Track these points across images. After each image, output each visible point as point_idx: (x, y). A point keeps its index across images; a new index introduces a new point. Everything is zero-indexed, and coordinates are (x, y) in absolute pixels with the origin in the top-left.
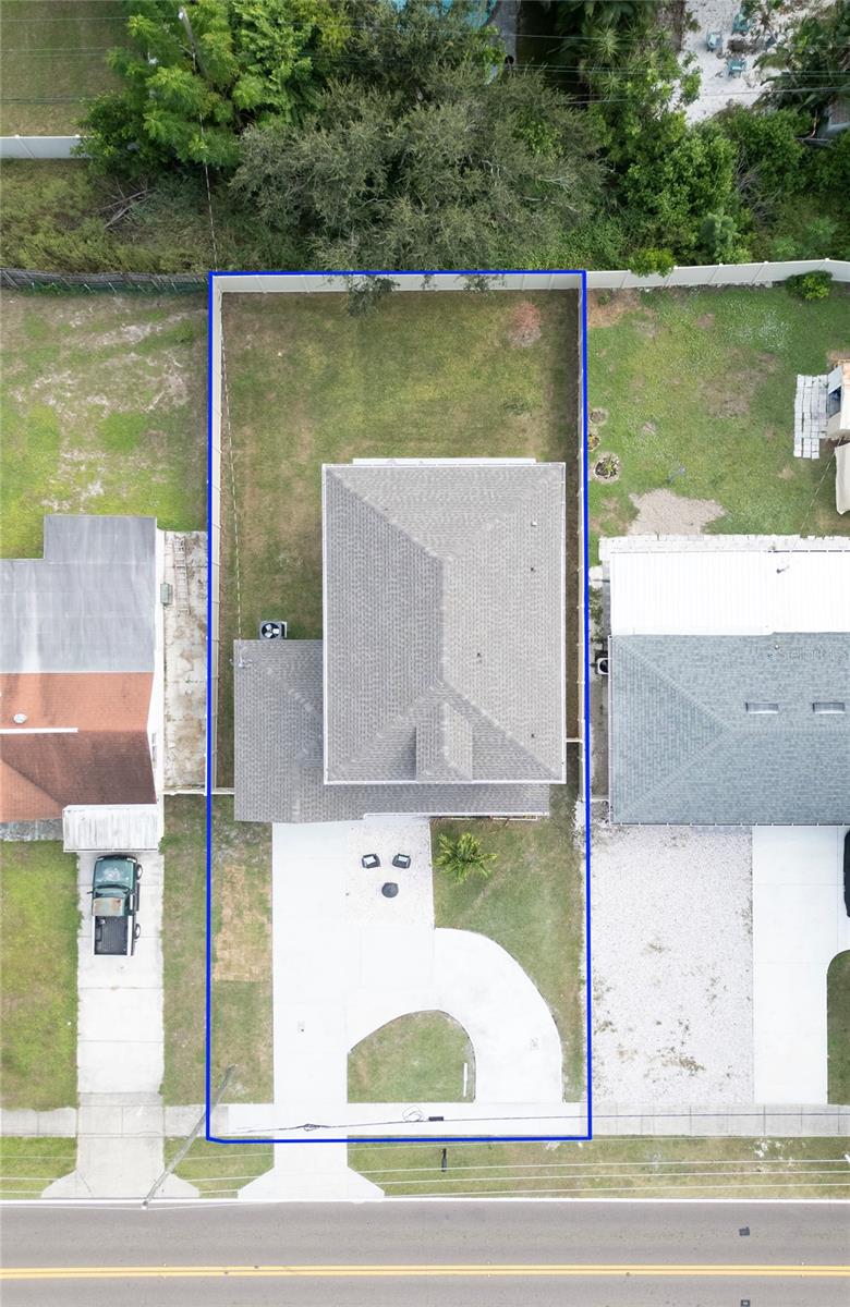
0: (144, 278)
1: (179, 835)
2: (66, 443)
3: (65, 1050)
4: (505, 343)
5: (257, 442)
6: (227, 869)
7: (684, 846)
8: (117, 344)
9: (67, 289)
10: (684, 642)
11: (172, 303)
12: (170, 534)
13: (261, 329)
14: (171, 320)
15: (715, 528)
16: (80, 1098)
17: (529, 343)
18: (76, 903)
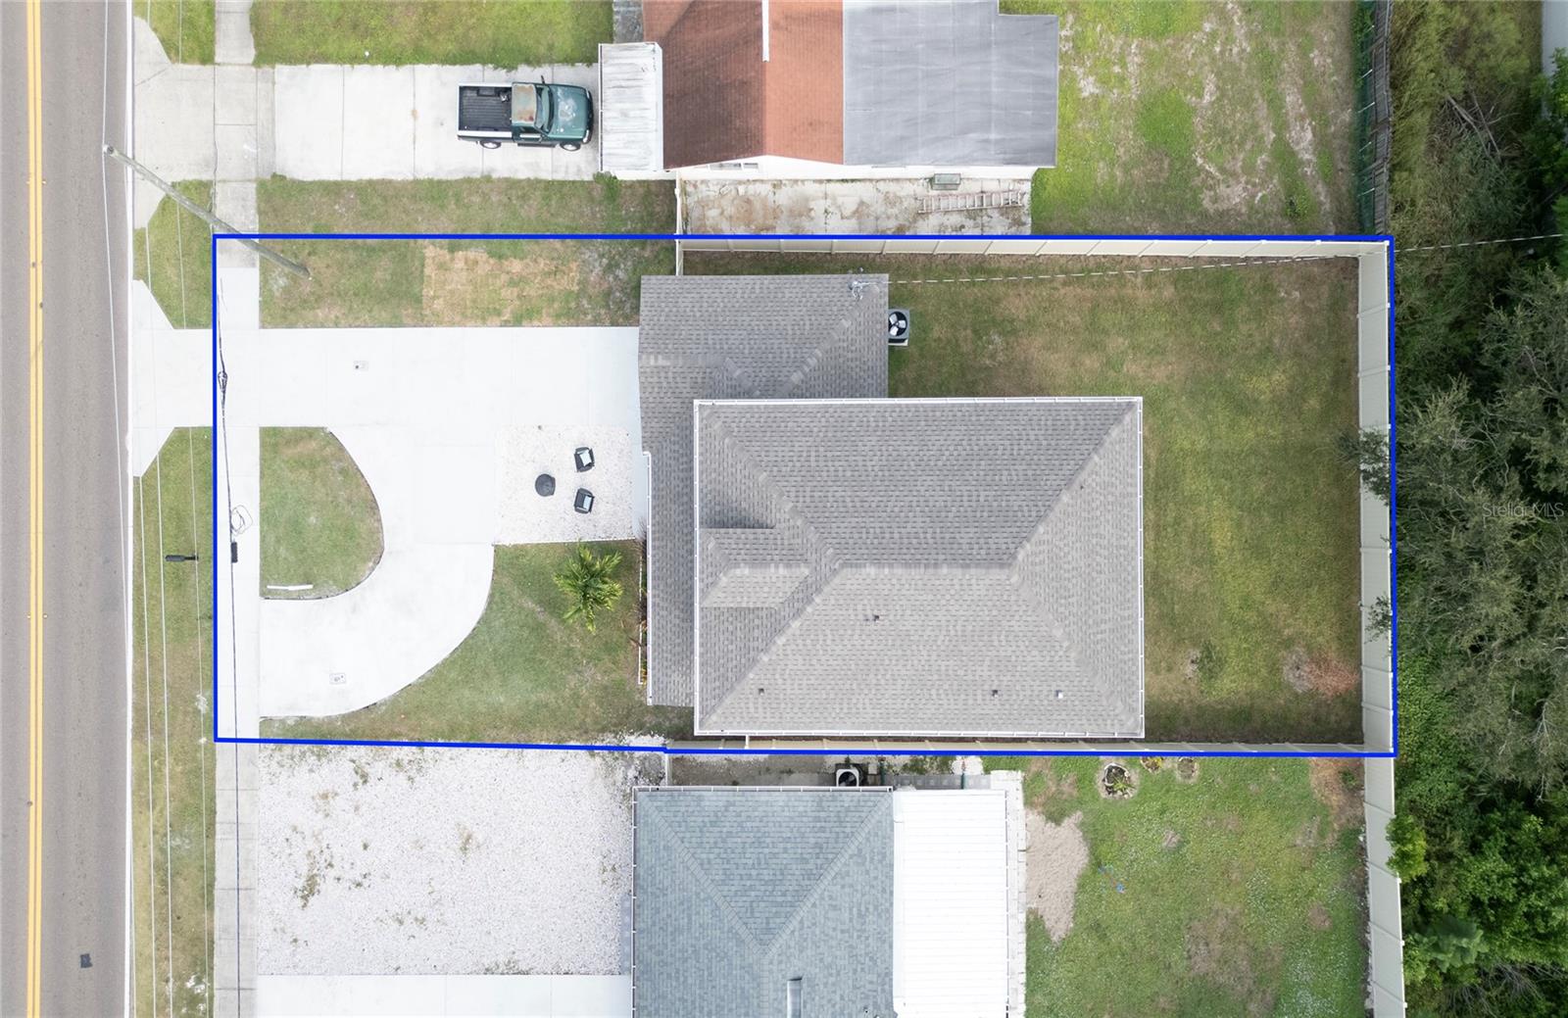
0: (1381, 151)
1: (620, 201)
2: (1152, 46)
3: (331, 48)
4: (1288, 644)
5: (1154, 305)
6: (574, 266)
7: (604, 882)
8: (1287, 114)
9: (1363, 46)
10: (884, 890)
11: (1344, 189)
12: (1027, 187)
13: (1306, 310)
14: (1320, 187)
15: (1035, 928)
16: (267, 68)
17: (1288, 675)
18: (528, 62)
